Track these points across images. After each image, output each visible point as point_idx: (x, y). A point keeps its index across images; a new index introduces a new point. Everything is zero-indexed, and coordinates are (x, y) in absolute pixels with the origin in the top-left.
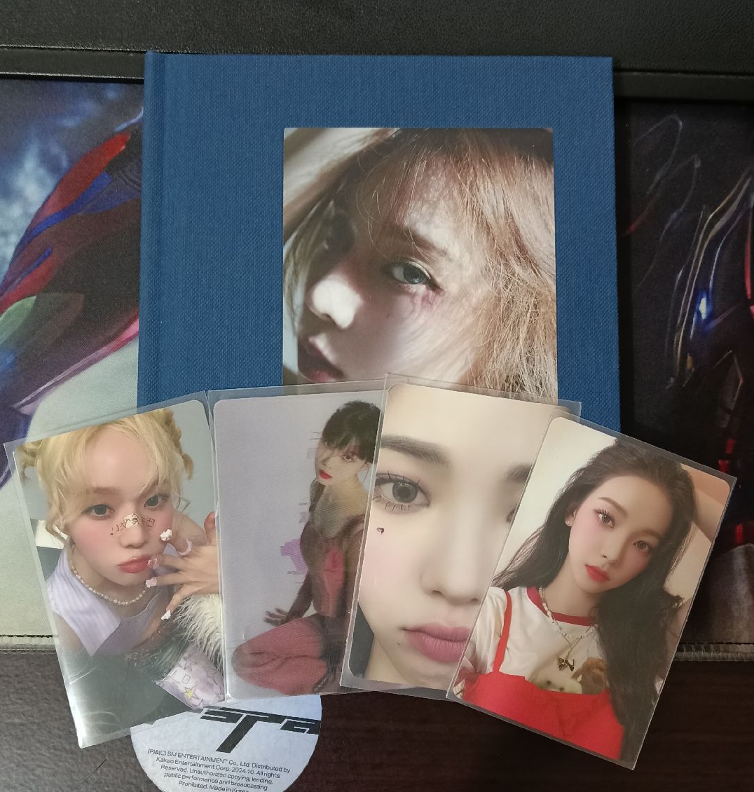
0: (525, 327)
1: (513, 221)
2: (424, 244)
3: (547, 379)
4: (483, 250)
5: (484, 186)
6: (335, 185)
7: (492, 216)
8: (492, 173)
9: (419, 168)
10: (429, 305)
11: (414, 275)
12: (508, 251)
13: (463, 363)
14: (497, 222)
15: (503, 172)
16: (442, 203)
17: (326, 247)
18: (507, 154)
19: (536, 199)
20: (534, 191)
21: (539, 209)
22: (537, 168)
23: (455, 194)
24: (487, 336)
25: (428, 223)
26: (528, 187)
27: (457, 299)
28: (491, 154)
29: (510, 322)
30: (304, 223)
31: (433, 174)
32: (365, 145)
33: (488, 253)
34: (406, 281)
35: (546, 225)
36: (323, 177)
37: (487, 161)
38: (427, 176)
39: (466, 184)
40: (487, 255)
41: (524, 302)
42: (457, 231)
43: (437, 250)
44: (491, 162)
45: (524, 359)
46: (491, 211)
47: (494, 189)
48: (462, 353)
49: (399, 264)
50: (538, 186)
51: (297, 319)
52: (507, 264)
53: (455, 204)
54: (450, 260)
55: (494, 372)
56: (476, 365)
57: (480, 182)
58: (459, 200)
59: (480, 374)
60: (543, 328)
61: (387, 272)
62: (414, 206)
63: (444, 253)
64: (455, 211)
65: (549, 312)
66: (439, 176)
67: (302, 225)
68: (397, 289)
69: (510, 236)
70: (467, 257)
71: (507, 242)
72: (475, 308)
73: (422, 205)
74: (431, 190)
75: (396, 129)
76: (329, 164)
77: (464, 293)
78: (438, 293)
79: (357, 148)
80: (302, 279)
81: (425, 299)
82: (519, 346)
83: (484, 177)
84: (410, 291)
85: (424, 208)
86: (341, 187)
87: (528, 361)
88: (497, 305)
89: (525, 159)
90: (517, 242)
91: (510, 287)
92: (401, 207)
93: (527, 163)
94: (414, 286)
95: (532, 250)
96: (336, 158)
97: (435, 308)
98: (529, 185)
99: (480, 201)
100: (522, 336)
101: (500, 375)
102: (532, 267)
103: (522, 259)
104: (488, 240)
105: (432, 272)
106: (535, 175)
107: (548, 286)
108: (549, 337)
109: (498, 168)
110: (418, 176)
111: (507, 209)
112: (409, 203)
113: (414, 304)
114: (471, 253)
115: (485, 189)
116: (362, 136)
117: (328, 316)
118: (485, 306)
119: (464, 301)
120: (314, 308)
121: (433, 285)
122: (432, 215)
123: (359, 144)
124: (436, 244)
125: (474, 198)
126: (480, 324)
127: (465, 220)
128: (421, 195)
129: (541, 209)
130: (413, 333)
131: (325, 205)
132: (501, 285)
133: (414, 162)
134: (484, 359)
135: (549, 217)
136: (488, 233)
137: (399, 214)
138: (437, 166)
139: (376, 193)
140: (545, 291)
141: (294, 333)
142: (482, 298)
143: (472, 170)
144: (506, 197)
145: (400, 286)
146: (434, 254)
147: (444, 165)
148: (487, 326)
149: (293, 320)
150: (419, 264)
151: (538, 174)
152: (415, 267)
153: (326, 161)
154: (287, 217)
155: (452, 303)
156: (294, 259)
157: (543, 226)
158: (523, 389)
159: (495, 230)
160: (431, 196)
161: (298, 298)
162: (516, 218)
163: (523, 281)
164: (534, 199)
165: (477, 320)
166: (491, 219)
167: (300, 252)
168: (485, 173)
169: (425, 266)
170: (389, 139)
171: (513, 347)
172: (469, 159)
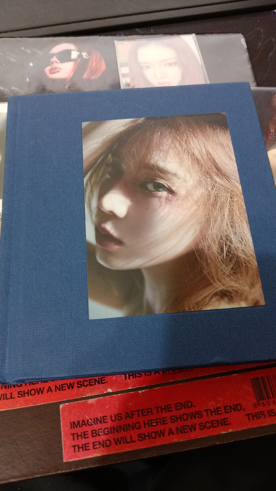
0: (227, 209)
1: (211, 156)
2: (163, 172)
3: (245, 236)
4: (197, 171)
5: (193, 141)
7: (199, 155)
8: (196, 134)
9: (157, 136)
10: (170, 202)
11: (159, 187)
12: (210, 171)
13: (193, 231)
14: (202, 157)
15: (202, 134)
16: (171, 150)
17: (108, 177)
18: (203, 126)
19: (222, 145)
20: (221, 142)
21: (225, 150)
22: (220, 131)
23: (177, 146)
24: (206, 215)
25: (164, 161)
26: (217, 140)
27: (186, 197)
28: (194, 126)
29: (218, 207)
30: (95, 166)
31: (164, 138)
32: (126, 127)
33: (200, 173)
34: (155, 190)
35: (230, 157)
37: (192, 129)
38: (161, 139)
39: (183, 141)
40: (199, 174)
41: (224, 196)
42: (181, 163)
43: (171, 174)
44: (194, 129)
45: (229, 226)
46: (198, 152)
47: (198, 142)
48: (192, 226)
49: (151, 182)
50: (222, 140)
51: (94, 215)
52: (211, 178)
53: (178, 151)
54: (179, 178)
55: (213, 235)
56: (201, 232)
57: (190, 139)
58: (180, 149)
59: (205, 236)
60: (237, 209)
61: (143, 186)
62: (156, 153)
63: (175, 175)
64: (179, 154)
65: (240, 201)
66: (168, 138)
68: (149, 195)
69: (211, 163)
70: (188, 176)
71: (210, 167)
72: (196, 201)
73: (160, 153)
74: (164, 145)
75: (142, 119)
76: (107, 137)
77: (189, 194)
78: (174, 195)
79: (122, 129)
80: (96, 194)
81: (167, 199)
82: (225, 219)
83: (192, 137)
84: (158, 195)
85: (161, 154)
87: (232, 227)
88: (209, 199)
89: (213, 128)
90: (215, 166)
91: (215, 189)
92: (149, 155)
93: (214, 130)
94: (160, 192)
95: (224, 169)
96: (111, 134)
97: (173, 203)
98: (218, 139)
99: (192, 148)
100: (226, 214)
101: (217, 236)
102: (226, 178)
103: (219, 175)
104: (199, 167)
105: (169, 185)
106: (219, 134)
107: (236, 187)
108: (242, 213)
109: (200, 133)
110: (156, 139)
111: (208, 152)
112: (153, 153)
113: (161, 202)
114: (190, 173)
115: (193, 143)
116: (124, 123)
117: (112, 212)
118: (202, 200)
119: (189, 198)
120: (103, 208)
121: (171, 191)
122: (166, 157)
123: (123, 127)
124: (170, 171)
125: (188, 148)
126: (200, 210)
127: (184, 158)
128: (159, 148)
129: (226, 150)
130: (162, 217)
131: (107, 156)
132: (210, 189)
133: (153, 133)
134: (205, 228)
135: (230, 153)
136: (198, 163)
137: (148, 158)
138: (166, 134)
139: (134, 150)
140: (235, 189)
141: (93, 223)
142: (200, 196)
143: (185, 135)
144: (206, 145)
145: (152, 193)
146: (169, 176)
147: (170, 133)
148: (205, 210)
149: (91, 216)
150: (162, 182)
151: (221, 134)
152: (159, 183)
153: (105, 136)
154: (85, 165)
155: (182, 200)
156: (91, 184)
157: (228, 157)
158: (231, 243)
159: (202, 162)
160: (164, 148)
161: (94, 204)
162: (213, 155)
163: (222, 185)
164: (221, 145)
165: (198, 208)
166: (199, 156)
167: (94, 181)
168: (192, 135)
169: (165, 182)
170: (139, 124)
171: (222, 220)
172: (183, 130)
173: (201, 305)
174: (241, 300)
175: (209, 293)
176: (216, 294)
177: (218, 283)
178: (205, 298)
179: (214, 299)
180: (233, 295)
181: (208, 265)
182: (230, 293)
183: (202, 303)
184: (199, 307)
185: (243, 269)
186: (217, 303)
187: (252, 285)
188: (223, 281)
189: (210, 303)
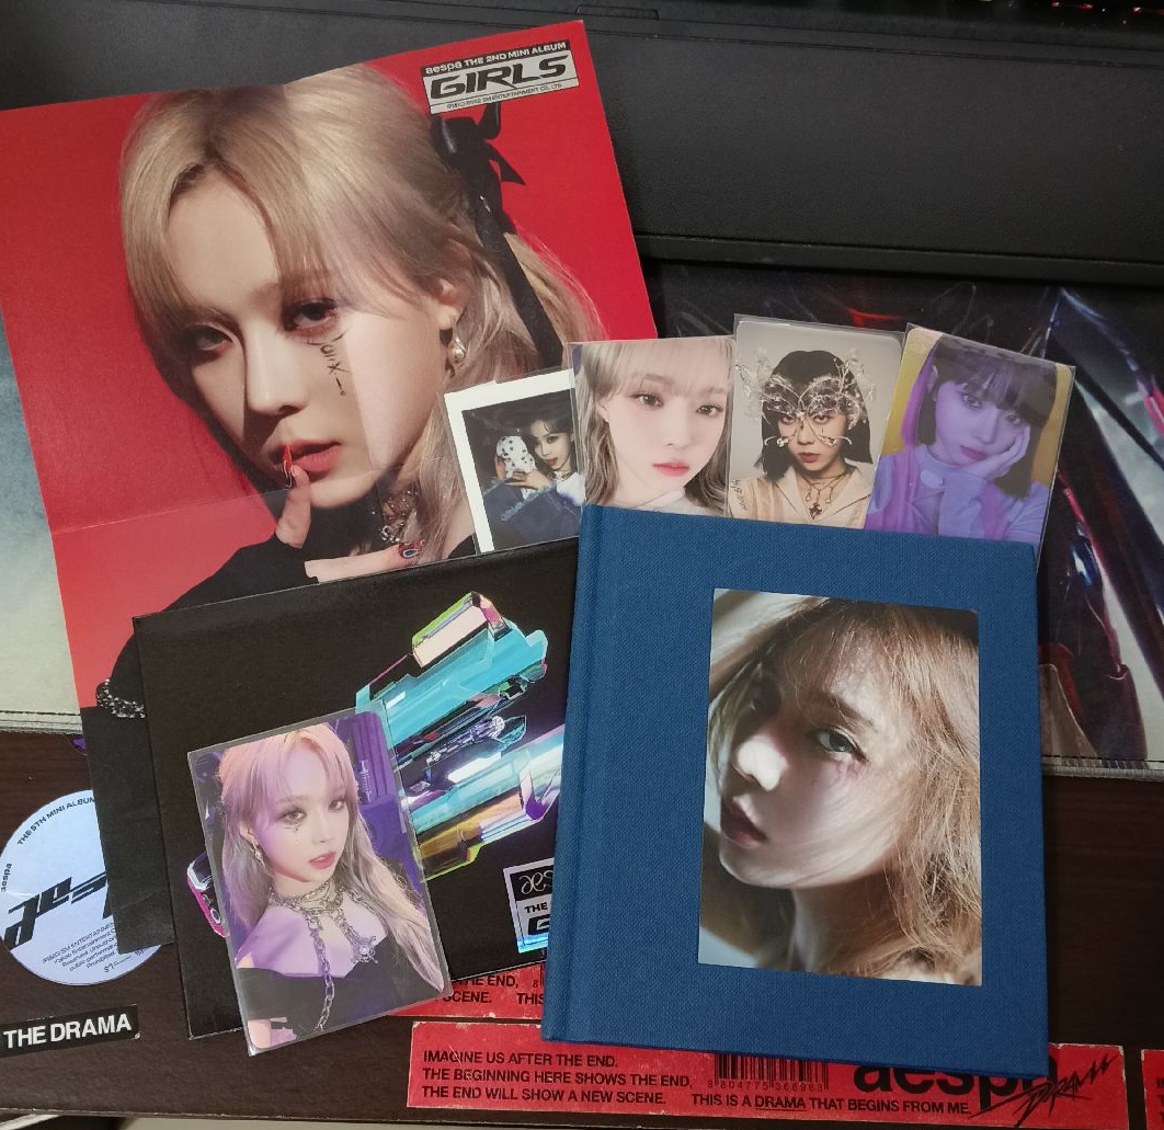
0: (951, 806)
1: (939, 699)
2: (850, 713)
3: (972, 860)
4: (910, 724)
5: (910, 661)
6: (764, 647)
7: (918, 691)
8: (919, 649)
9: (848, 638)
10: (855, 775)
11: (840, 742)
12: (933, 726)
13: (887, 838)
14: (922, 696)
15: (930, 649)
16: (869, 675)
17: (753, 708)
18: (933, 631)
19: (962, 678)
20: (960, 670)
21: (964, 688)
22: (963, 648)
23: (882, 666)
24: (912, 812)
25: (855, 692)
26: (954, 666)
27: (883, 772)
28: (917, 629)
29: (936, 799)
30: (732, 683)
31: (860, 645)
32: (794, 612)
33: (914, 727)
34: (832, 748)
35: (971, 704)
36: (752, 640)
37: (913, 638)
38: (854, 646)
39: (893, 657)
40: (913, 730)
41: (950, 780)
42: (884, 702)
43: (863, 720)
44: (917, 636)
45: (949, 838)
46: (917, 685)
47: (919, 664)
48: (887, 826)
49: (826, 731)
50: (964, 666)
51: (722, 777)
52: (933, 741)
53: (882, 677)
54: (876, 731)
55: (919, 849)
56: (901, 840)
57: (906, 656)
58: (886, 673)
60: (968, 808)
61: (813, 736)
62: (841, 675)
63: (870, 723)
64: (882, 683)
65: (974, 792)
66: (867, 647)
67: (730, 684)
68: (824, 756)
69: (936, 713)
70: (892, 732)
71: (933, 717)
72: (900, 782)
73: (849, 675)
74: (858, 661)
75: (825, 599)
76: (758, 627)
77: (889, 766)
78: (864, 763)
79: (786, 614)
80: (728, 738)
81: (851, 768)
82: (945, 824)
83: (910, 651)
84: (835, 758)
85: (851, 678)
86: (770, 650)
87: (953, 839)
88: (922, 782)
89: (951, 638)
90: (942, 718)
91: (935, 764)
92: (828, 675)
93: (953, 643)
94: (840, 754)
95: (958, 728)
96: (766, 622)
97: (860, 777)
98: (956, 664)
99: (907, 675)
100: (948, 815)
101: (926, 853)
102: (958, 746)
103: (948, 737)
104: (914, 715)
105: (857, 741)
106: (961, 655)
107: (973, 765)
108: (974, 817)
109: (925, 647)
110: (845, 647)
111: (933, 687)
112: (836, 672)
113: (839, 772)
114: (897, 726)
115: (911, 664)
116: (792, 603)
117: (752, 776)
118: (910, 781)
119: (890, 773)
120: (739, 767)
121: (859, 755)
122: (859, 685)
123: (788, 610)
124: (862, 714)
125: (900, 672)
126: (906, 799)
127: (892, 692)
128: (848, 667)
129: (967, 689)
130: (838, 802)
131: (754, 665)
132: (927, 762)
133: (842, 632)
135: (973, 695)
136: (915, 708)
137: (826, 681)
138: (864, 637)
139: (804, 659)
140: (970, 770)
141: (718, 791)
142: (907, 772)
143: (899, 645)
144: (932, 672)
145: (825, 753)
146: (860, 724)
147: (872, 637)
148: (913, 800)
149: (717, 777)
150: (845, 732)
151: (964, 654)
152: (841, 735)
153: (755, 624)
154: (713, 677)
155: (876, 775)
156: (720, 720)
157: (968, 704)
158: (948, 869)
159: (921, 705)
160: (858, 666)
161: (724, 756)
162: (942, 695)
163: (949, 758)
164: (960, 678)
165: (903, 793)
166: (917, 695)
167: (727, 710)
168: (911, 649)
169: (852, 735)
171: (939, 825)
172: (896, 634)
173: (881, 969)
174: (947, 970)
175: (897, 949)
176: (908, 954)
177: (914, 934)
178: (889, 957)
179: (903, 962)
180: (935, 960)
181: (903, 901)
182: (931, 955)
183: (883, 965)
184: (878, 970)
185: (959, 918)
186: (907, 969)
187: (968, 949)
188: (923, 933)
189: (896, 968)
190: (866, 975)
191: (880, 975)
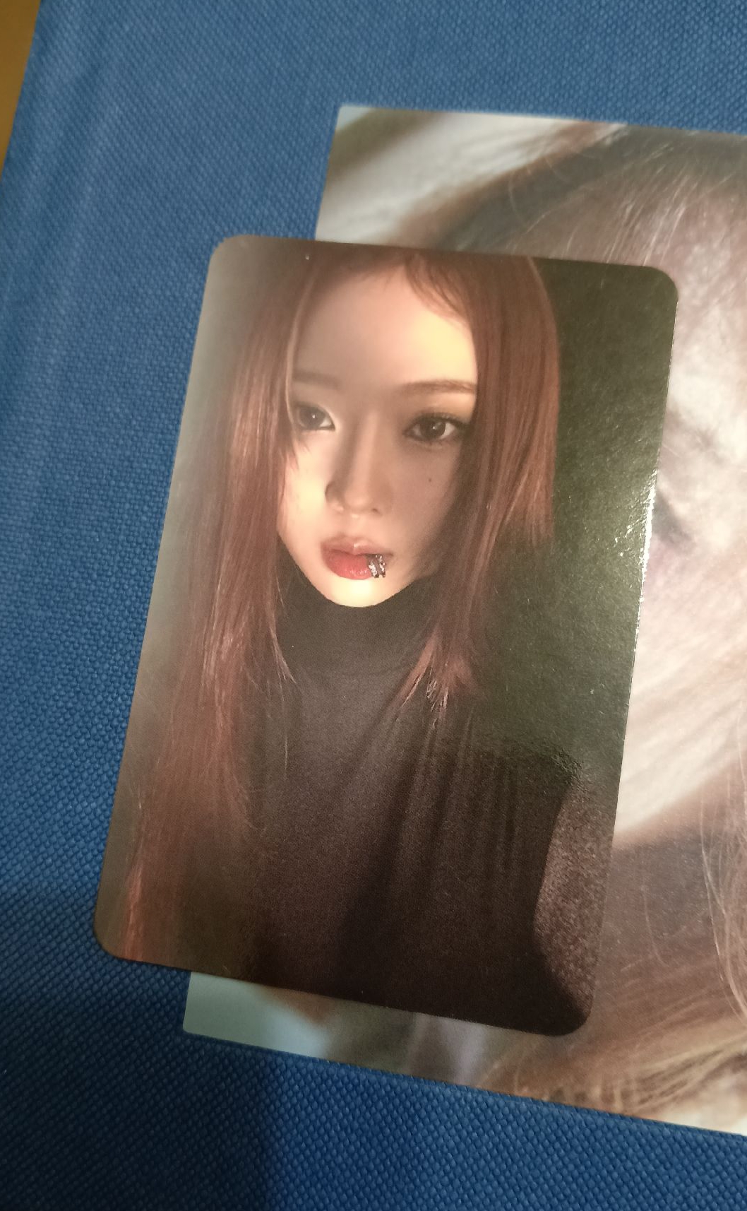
9: (665, 223)
13: (720, 742)
16: (715, 312)
31: (699, 239)
32: (534, 157)
38: (681, 241)
54: (719, 461)
63: (706, 441)
66: (715, 245)
74: (691, 278)
75: (615, 126)
76: (436, 194)
79: (512, 162)
110: (659, 242)
116: (528, 136)
123: (517, 154)
138: (711, 220)
147: (731, 221)
153: (428, 188)
170: (597, 148)
173: (663, 1094)
175: (711, 1048)
178: (688, 1065)
179: (726, 1082)
183: (666, 1086)
184: (651, 1097)
186: (734, 1102)
189: (704, 1095)
190: (618, 1107)
191: (654, 1110)
